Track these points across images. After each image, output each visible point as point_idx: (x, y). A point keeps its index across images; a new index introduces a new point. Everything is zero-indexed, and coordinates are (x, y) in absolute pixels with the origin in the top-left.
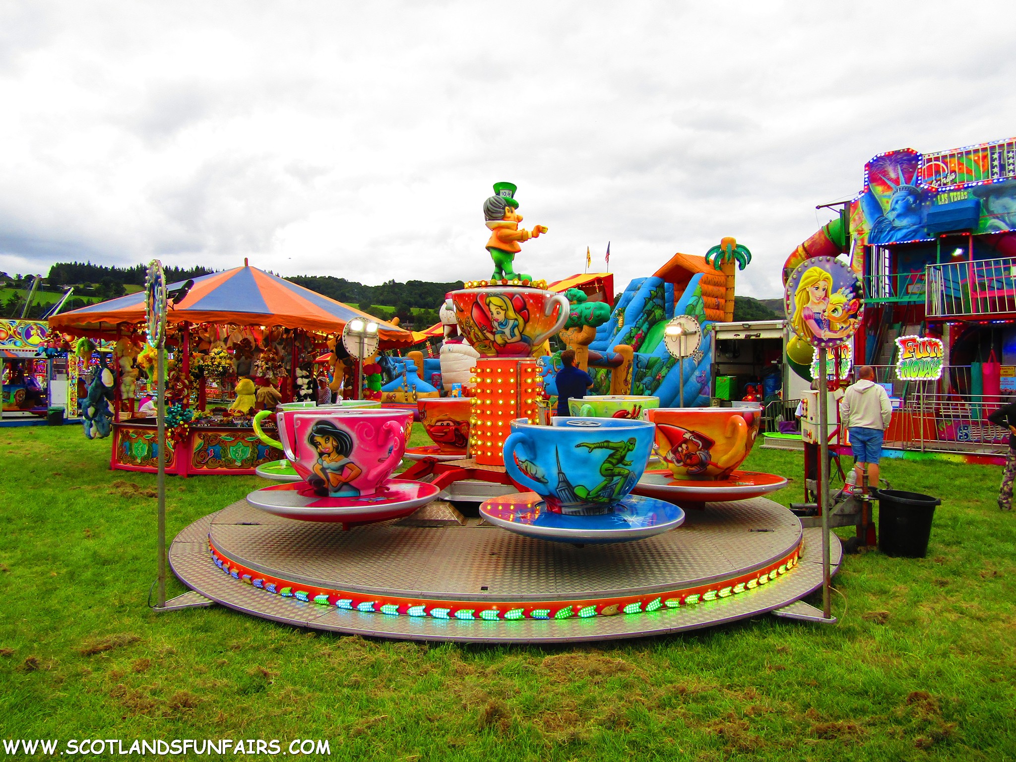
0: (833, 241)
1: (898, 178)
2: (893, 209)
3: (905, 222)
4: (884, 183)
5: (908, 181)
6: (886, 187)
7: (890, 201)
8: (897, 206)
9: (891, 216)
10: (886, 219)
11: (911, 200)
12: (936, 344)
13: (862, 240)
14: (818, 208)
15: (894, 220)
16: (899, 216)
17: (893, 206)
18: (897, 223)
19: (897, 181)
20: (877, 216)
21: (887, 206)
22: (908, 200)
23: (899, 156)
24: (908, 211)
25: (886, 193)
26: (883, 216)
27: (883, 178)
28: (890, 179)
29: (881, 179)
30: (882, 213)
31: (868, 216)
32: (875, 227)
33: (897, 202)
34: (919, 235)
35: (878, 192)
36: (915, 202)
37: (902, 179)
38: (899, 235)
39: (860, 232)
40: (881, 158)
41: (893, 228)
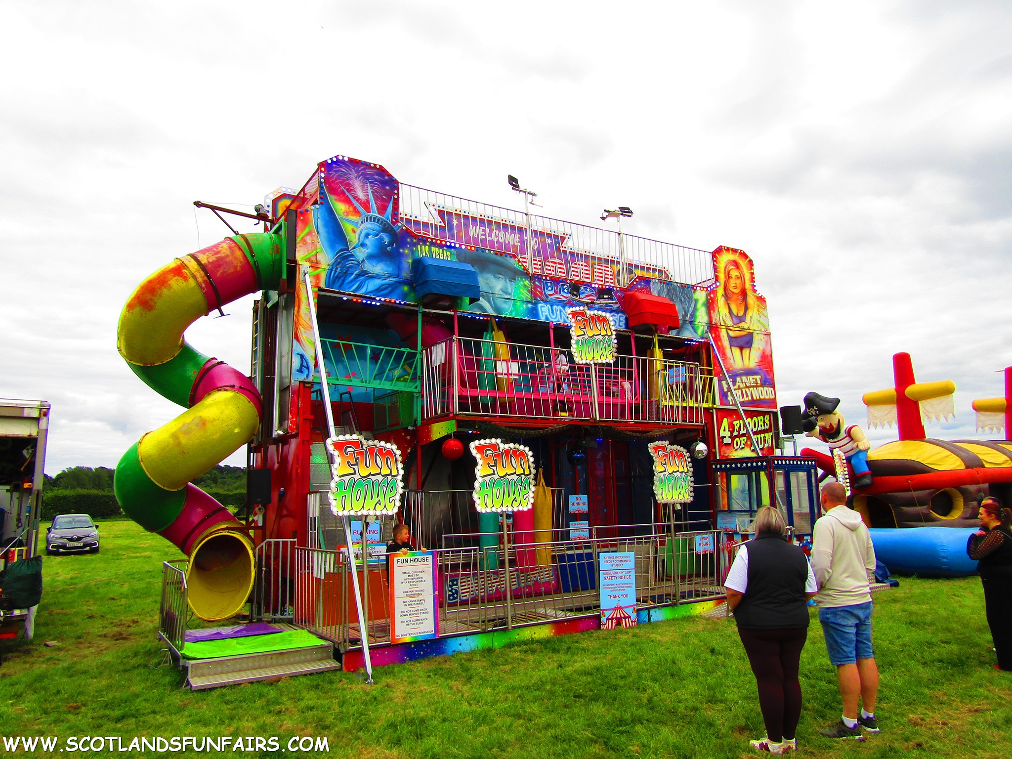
0: (257, 268)
1: (368, 201)
2: (363, 245)
3: (378, 268)
4: (347, 201)
5: (382, 209)
6: (351, 209)
7: (358, 232)
8: (367, 242)
9: (361, 254)
10: (352, 256)
11: (387, 240)
12: (523, 454)
13: (317, 277)
14: (198, 204)
15: (363, 261)
16: (371, 257)
17: (361, 240)
18: (368, 267)
19: (366, 205)
20: (339, 247)
21: (353, 238)
22: (381, 239)
23: (369, 171)
24: (382, 254)
25: (351, 217)
26: (348, 249)
27: (347, 193)
28: (358, 200)
29: (344, 193)
30: (347, 245)
31: (326, 244)
32: (336, 264)
33: (367, 235)
34: (398, 291)
35: (341, 213)
36: (391, 244)
37: (373, 206)
38: (371, 285)
39: (315, 265)
40: (343, 162)
41: (364, 273)
